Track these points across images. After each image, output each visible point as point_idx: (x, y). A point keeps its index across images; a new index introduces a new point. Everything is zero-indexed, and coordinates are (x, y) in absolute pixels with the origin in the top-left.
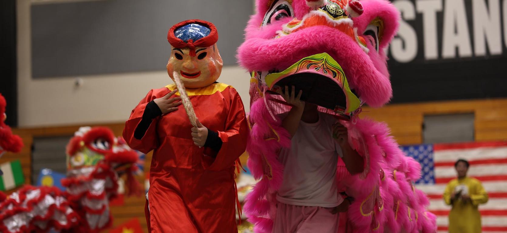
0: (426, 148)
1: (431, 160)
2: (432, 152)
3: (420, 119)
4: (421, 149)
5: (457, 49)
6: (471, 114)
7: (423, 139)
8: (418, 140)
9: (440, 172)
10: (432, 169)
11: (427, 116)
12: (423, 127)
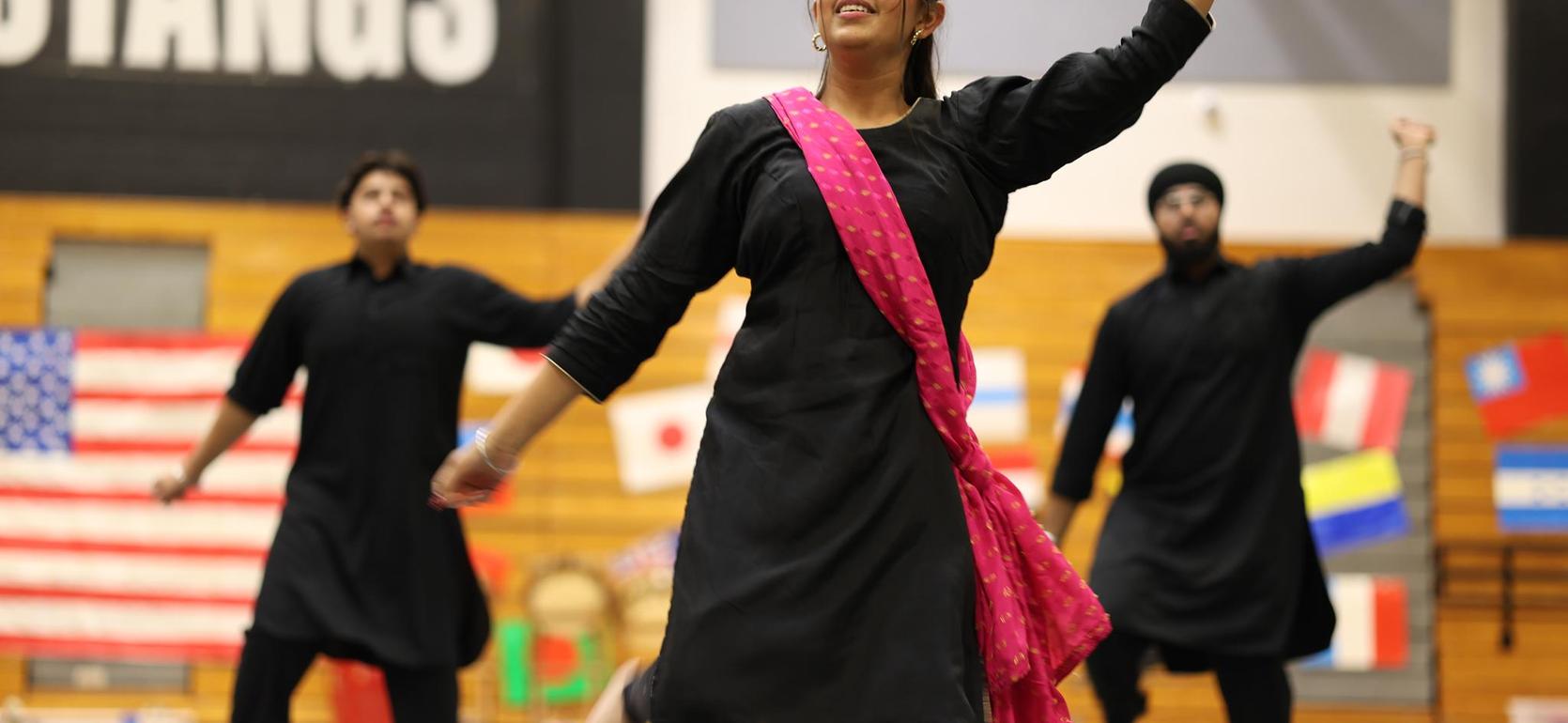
0: (51, 340)
1: (64, 381)
2: (71, 353)
3: (39, 249)
4: (37, 340)
5: (172, 43)
6: (199, 248)
7: (44, 310)
8: (28, 314)
9: (88, 420)
10: (64, 408)
11: (62, 240)
12: (49, 274)
